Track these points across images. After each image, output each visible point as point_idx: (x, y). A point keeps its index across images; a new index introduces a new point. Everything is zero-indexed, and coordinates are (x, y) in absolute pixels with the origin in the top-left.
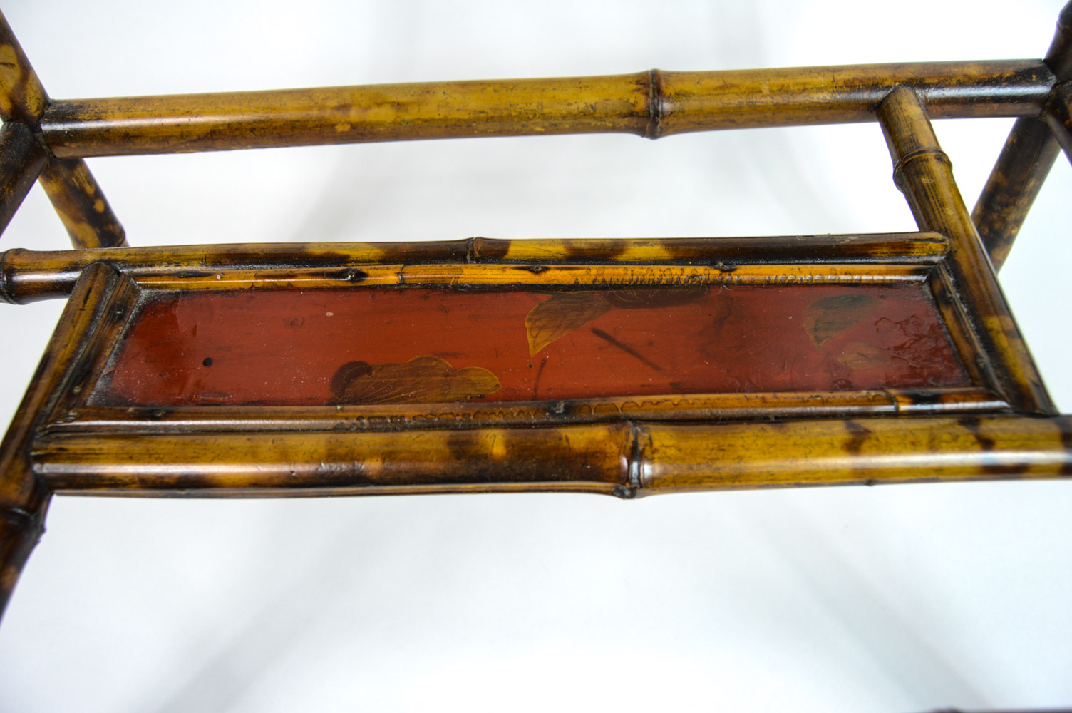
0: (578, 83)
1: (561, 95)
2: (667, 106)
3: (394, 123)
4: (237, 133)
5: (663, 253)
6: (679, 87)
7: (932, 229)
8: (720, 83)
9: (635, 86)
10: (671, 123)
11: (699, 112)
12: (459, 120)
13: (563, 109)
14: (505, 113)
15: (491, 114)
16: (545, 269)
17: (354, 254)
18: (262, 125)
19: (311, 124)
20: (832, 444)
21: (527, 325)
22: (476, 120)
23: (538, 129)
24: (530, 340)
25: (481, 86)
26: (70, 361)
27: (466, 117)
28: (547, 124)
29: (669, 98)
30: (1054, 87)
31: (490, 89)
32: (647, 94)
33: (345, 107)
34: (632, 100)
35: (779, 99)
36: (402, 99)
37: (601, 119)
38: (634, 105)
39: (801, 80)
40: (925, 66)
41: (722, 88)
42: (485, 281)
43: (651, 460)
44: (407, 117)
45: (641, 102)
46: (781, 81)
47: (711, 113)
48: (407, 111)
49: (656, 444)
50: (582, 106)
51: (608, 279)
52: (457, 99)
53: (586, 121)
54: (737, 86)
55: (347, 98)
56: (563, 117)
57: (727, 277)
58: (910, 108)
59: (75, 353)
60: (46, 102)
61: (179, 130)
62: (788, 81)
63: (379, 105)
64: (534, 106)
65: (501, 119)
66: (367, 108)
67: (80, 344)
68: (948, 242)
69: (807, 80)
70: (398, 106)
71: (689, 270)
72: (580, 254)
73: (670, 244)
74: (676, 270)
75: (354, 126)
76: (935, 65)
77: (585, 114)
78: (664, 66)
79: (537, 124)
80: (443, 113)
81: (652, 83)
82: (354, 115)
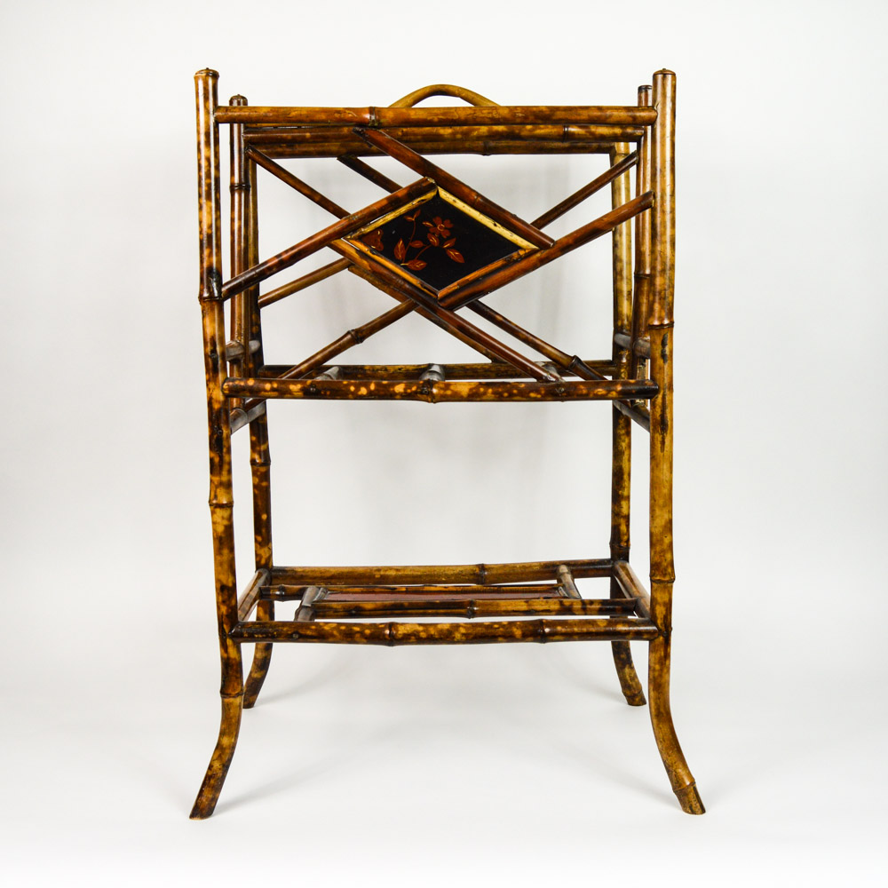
1: (451, 568)
2: (486, 573)
6: (490, 566)
11: (496, 574)
16: (448, 587)
20: (521, 601)
23: (443, 579)
28: (446, 577)
29: (486, 570)
30: (613, 564)
32: (479, 568)
34: (474, 569)
35: (522, 570)
37: (464, 575)
38: (475, 571)
41: (503, 566)
43: (476, 606)
45: (477, 571)
47: (501, 574)
49: (477, 601)
50: (458, 571)
51: (465, 590)
53: (459, 576)
57: (499, 589)
58: (565, 572)
60: (273, 566)
62: (526, 564)
64: (442, 571)
71: (488, 588)
74: (485, 588)
77: (459, 574)
79: (443, 577)
82: (382, 573)
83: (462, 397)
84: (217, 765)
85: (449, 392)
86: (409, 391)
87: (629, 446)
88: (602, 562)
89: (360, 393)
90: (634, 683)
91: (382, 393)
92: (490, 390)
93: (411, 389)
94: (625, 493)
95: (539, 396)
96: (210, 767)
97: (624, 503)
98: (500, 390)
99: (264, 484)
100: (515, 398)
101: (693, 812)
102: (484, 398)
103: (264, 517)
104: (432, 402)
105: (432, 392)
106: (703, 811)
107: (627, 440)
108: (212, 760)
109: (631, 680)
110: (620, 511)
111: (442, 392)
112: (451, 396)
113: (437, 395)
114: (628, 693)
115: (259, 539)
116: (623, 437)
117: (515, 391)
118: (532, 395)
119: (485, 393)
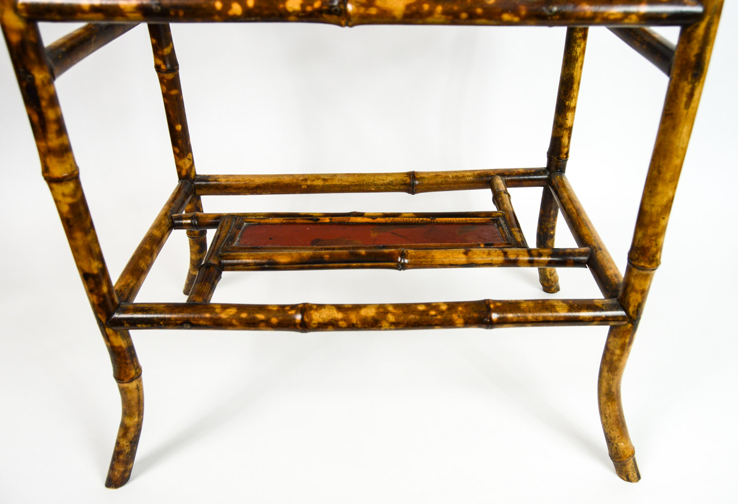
0: (387, 175)
1: (381, 178)
2: (417, 182)
3: (323, 185)
4: (266, 187)
5: (414, 216)
6: (421, 175)
7: (500, 210)
8: (435, 174)
9: (406, 175)
10: (419, 187)
11: (428, 184)
12: (345, 185)
13: (382, 182)
14: (362, 183)
15: (357, 183)
16: (376, 218)
17: (314, 215)
18: (276, 185)
19: (293, 185)
20: (460, 253)
21: (371, 231)
22: (351, 185)
23: (373, 189)
24: (372, 235)
25: (354, 175)
26: (225, 237)
27: (348, 184)
28: (376, 187)
29: (417, 179)
30: (549, 175)
31: (357, 175)
32: (410, 178)
33: (306, 180)
34: (405, 180)
35: (455, 180)
36: (326, 178)
37: (394, 186)
38: (406, 181)
39: (463, 173)
40: (504, 169)
41: (436, 176)
42: (357, 221)
43: (408, 259)
44: (327, 184)
45: (408, 181)
46: (456, 174)
47: (432, 184)
48: (327, 181)
49: (409, 252)
50: (388, 181)
51: (396, 221)
52: (345, 178)
53: (390, 186)
54: (441, 175)
55: (307, 177)
56: (382, 185)
57: (433, 221)
58: (499, 181)
59: (227, 235)
60: (196, 175)
61: (245, 185)
62: (459, 174)
63: (318, 179)
64: (371, 181)
65: (360, 185)
66: (313, 180)
67: (227, 233)
68: (504, 212)
69: (465, 173)
70: (325, 180)
71: (421, 219)
72: (385, 215)
73: (414, 213)
74: (417, 219)
75: (308, 186)
76: (508, 169)
77: (389, 184)
78: (416, 170)
79: (372, 187)
80: (340, 182)
81: (412, 175)
82: (309, 183)
83: (394, 17)
84: (124, 443)
85: (373, 11)
86: (309, 9)
87: (584, 51)
88: (538, 172)
89: (231, 13)
90: (552, 278)
91: (266, 12)
92: (439, 9)
93: (312, 5)
94: (572, 105)
95: (516, 19)
96: (118, 443)
97: (569, 115)
98: (456, 8)
99: (174, 92)
100: (478, 21)
101: (628, 480)
102: (429, 19)
103: (179, 127)
104: (347, 25)
105: (345, 10)
106: (639, 477)
107: (582, 45)
108: (119, 437)
109: (550, 275)
110: (565, 123)
111: (362, 10)
112: (377, 16)
113: (354, 15)
114: (546, 284)
115: (177, 150)
116: (579, 41)
117: (479, 11)
118: (506, 17)
119: (431, 13)
